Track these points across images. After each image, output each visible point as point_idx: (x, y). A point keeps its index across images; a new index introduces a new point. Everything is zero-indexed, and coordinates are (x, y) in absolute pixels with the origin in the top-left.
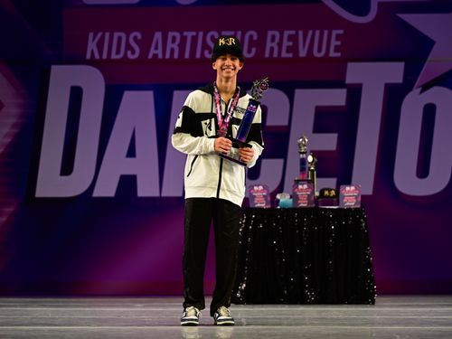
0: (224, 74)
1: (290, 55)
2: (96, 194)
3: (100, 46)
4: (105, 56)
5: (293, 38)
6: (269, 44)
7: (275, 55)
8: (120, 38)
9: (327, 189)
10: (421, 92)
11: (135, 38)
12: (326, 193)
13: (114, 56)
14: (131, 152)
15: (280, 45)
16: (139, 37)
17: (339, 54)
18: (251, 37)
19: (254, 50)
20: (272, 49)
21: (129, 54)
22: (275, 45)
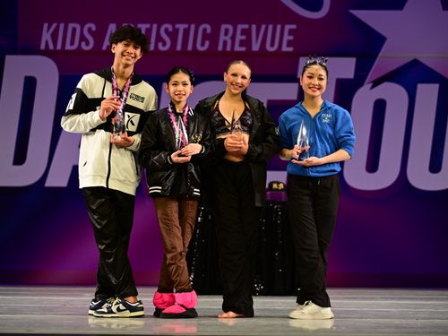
1: (243, 49)
3: (54, 36)
4: (59, 47)
5: (247, 32)
7: (228, 48)
8: (74, 30)
9: (275, 182)
11: (90, 29)
12: (275, 186)
13: (68, 47)
15: (233, 38)
16: (94, 28)
17: (291, 49)
18: (205, 30)
19: (207, 43)
20: (225, 43)
21: (83, 45)
22: (228, 38)
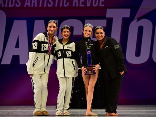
1: (83, 6)
2: (2, 63)
6: (74, 1)
7: (77, 5)
10: (137, 21)
13: (10, 6)
14: (17, 46)
17: (103, 5)
19: (68, 3)
21: (16, 5)
22: (77, 1)
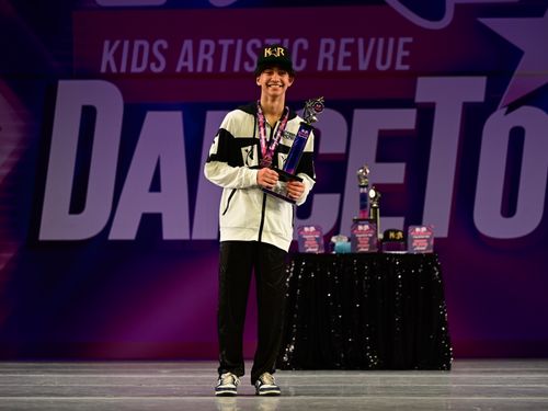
0: (270, 91)
1: (348, 68)
2: (113, 236)
3: (118, 57)
4: (123, 69)
5: (352, 48)
6: (322, 55)
7: (330, 68)
8: (141, 48)
9: (392, 231)
10: (507, 113)
11: (160, 47)
12: (392, 235)
13: (134, 69)
15: (336, 55)
16: (165, 46)
18: (301, 45)
19: (304, 62)
20: (326, 61)
21: (153, 67)
22: (329, 56)
